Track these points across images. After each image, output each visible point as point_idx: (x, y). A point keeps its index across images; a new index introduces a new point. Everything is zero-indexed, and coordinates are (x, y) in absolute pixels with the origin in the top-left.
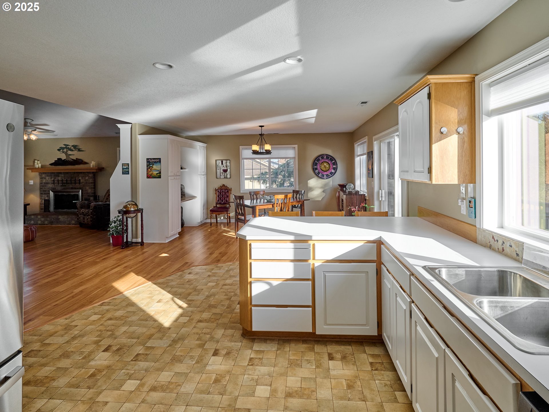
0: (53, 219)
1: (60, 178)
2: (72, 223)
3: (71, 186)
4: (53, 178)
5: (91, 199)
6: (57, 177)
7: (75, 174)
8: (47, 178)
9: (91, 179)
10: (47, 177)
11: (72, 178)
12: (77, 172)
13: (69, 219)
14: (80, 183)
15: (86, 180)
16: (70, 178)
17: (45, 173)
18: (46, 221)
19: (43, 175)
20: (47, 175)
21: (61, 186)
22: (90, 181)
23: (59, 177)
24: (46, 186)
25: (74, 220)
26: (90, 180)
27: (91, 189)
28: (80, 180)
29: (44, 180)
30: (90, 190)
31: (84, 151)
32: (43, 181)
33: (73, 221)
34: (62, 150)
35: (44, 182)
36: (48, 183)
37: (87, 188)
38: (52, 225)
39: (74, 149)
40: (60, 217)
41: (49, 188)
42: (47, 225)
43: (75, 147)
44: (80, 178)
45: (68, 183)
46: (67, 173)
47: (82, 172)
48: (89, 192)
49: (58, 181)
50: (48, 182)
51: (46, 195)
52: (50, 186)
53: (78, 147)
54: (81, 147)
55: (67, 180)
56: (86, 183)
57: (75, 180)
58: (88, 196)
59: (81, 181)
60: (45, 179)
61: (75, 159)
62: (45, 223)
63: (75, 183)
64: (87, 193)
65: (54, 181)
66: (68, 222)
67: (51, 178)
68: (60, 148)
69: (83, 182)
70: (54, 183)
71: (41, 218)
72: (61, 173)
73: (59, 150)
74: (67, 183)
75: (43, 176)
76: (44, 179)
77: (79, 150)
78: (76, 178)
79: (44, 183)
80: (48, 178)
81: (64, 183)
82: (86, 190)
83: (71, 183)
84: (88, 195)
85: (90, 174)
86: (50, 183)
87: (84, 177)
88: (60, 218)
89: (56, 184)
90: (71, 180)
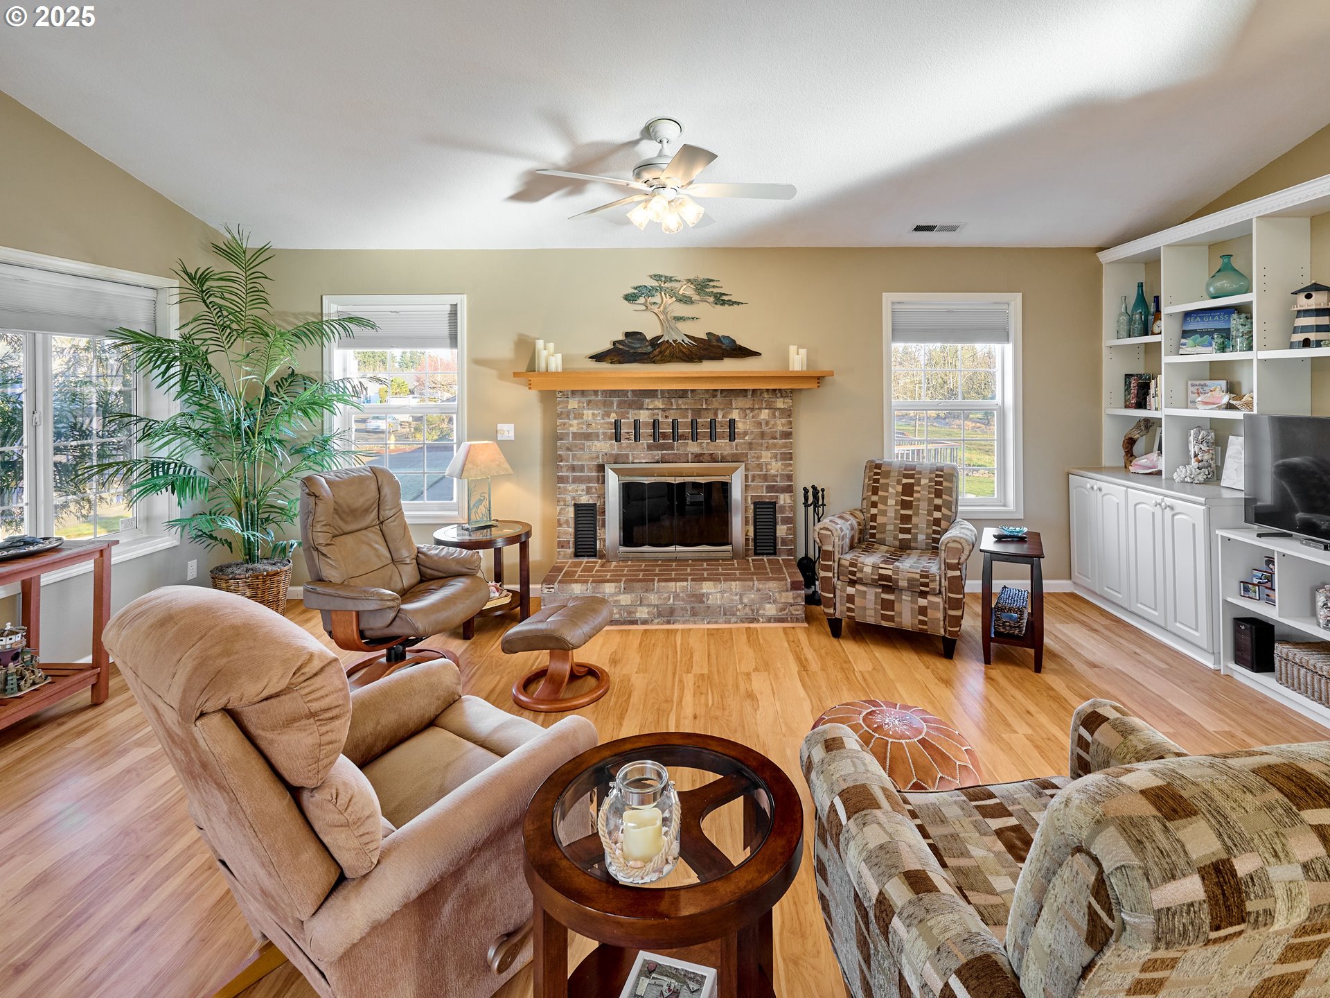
0: (676, 596)
1: (644, 416)
2: (763, 616)
3: (693, 448)
4: (613, 415)
5: (782, 502)
6: (631, 412)
7: (715, 396)
8: (588, 414)
9: (783, 421)
10: (585, 412)
11: (698, 412)
12: (722, 391)
13: (750, 597)
14: (732, 437)
15: (760, 424)
16: (690, 415)
17: (583, 393)
18: (641, 605)
19: (570, 401)
20: (589, 402)
21: (650, 447)
22: (780, 428)
23: (641, 408)
24: (583, 449)
25: (775, 602)
26: (779, 422)
27: (782, 459)
28: (732, 423)
29: (575, 422)
30: (780, 463)
31: (738, 303)
32: (571, 425)
33: (768, 606)
34: (642, 300)
35: (574, 429)
36: (588, 436)
37: (766, 456)
38: (669, 622)
39: (696, 297)
40: (707, 587)
41: (598, 457)
42: (645, 622)
43: (702, 286)
44: (735, 415)
45: (683, 437)
46: (683, 394)
47: (746, 390)
48: (773, 472)
49: (636, 424)
50: (590, 431)
51: (584, 486)
52: (603, 447)
53: (714, 287)
54: (726, 286)
55: (675, 424)
56: (762, 435)
57: (712, 424)
58: (770, 489)
59: (740, 427)
60: (579, 416)
61: (705, 337)
62: (638, 615)
63: (713, 437)
64: (765, 478)
65: (617, 425)
66: (747, 610)
67: (608, 415)
68: (636, 288)
69: (745, 433)
70: (617, 438)
71: (619, 593)
72: (652, 394)
73: (630, 298)
74: (675, 436)
75: (570, 407)
76: (575, 418)
77: (720, 300)
78: (716, 414)
79: (574, 433)
80: (591, 412)
81: (664, 436)
82: (760, 467)
83: (694, 437)
84: (768, 487)
85: (782, 396)
86: (601, 437)
87: (752, 409)
88: (708, 594)
89: (628, 439)
90: (694, 424)
